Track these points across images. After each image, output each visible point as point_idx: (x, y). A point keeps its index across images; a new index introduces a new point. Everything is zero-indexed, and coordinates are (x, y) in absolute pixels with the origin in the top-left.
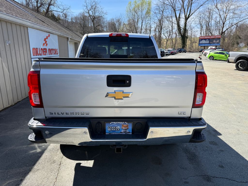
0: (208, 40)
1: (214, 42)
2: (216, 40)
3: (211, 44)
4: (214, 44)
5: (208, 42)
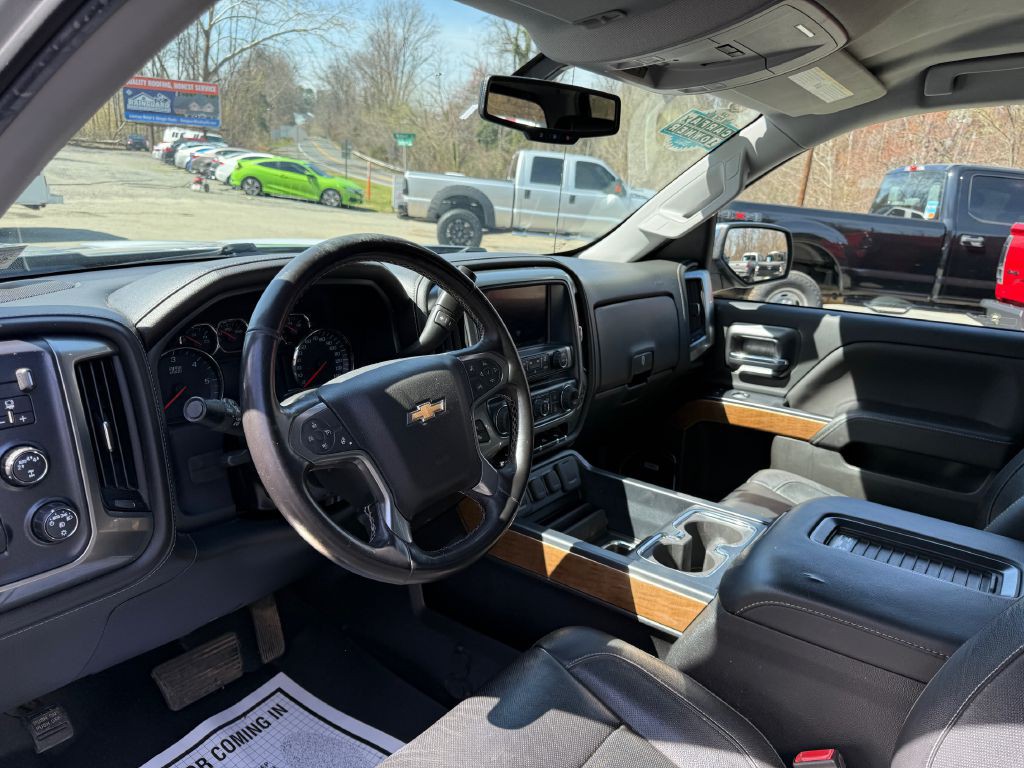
0: (163, 97)
1: (196, 109)
2: (202, 104)
3: (183, 116)
4: (195, 121)
5: (166, 107)
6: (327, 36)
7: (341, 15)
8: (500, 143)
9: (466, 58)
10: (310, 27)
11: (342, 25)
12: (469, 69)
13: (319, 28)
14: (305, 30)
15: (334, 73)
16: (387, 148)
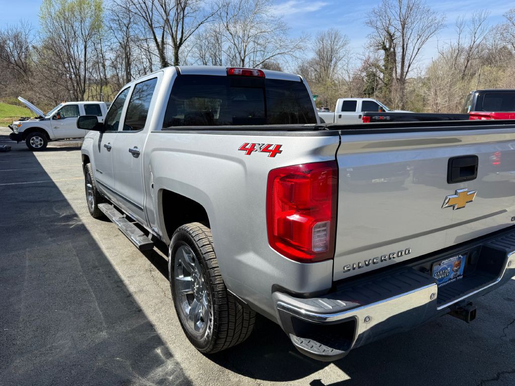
6: (294, 54)
7: (300, 43)
8: (375, 93)
9: (358, 56)
10: (286, 51)
11: (300, 48)
12: (360, 61)
13: (290, 51)
14: (284, 53)
15: (301, 70)
16: (322, 101)
